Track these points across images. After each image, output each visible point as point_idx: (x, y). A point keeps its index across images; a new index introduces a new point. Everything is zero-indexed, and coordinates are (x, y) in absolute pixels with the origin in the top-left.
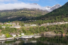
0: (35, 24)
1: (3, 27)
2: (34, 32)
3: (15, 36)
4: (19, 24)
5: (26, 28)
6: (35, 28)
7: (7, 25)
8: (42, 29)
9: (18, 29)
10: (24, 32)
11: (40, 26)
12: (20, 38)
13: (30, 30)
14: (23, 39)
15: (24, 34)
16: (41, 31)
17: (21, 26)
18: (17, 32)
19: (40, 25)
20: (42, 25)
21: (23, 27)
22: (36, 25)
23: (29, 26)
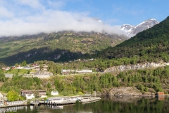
0: (90, 67)
1: (7, 75)
2: (85, 87)
3: (32, 96)
4: (49, 69)
5: (65, 78)
6: (89, 78)
7: (19, 70)
8: (107, 80)
9: (45, 80)
10: (60, 88)
11: (101, 74)
12: (42, 104)
13: (76, 85)
14: (49, 104)
15: (57, 93)
16: (103, 87)
17: (52, 74)
18: (40, 89)
19: (101, 70)
20: (106, 71)
21: (58, 75)
22: (91, 71)
23: (75, 73)
